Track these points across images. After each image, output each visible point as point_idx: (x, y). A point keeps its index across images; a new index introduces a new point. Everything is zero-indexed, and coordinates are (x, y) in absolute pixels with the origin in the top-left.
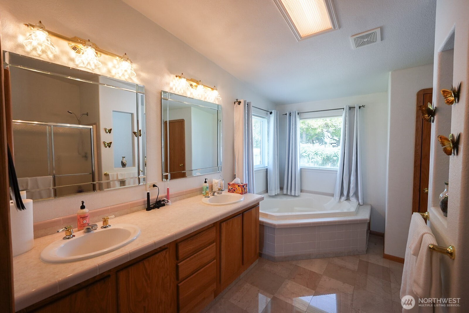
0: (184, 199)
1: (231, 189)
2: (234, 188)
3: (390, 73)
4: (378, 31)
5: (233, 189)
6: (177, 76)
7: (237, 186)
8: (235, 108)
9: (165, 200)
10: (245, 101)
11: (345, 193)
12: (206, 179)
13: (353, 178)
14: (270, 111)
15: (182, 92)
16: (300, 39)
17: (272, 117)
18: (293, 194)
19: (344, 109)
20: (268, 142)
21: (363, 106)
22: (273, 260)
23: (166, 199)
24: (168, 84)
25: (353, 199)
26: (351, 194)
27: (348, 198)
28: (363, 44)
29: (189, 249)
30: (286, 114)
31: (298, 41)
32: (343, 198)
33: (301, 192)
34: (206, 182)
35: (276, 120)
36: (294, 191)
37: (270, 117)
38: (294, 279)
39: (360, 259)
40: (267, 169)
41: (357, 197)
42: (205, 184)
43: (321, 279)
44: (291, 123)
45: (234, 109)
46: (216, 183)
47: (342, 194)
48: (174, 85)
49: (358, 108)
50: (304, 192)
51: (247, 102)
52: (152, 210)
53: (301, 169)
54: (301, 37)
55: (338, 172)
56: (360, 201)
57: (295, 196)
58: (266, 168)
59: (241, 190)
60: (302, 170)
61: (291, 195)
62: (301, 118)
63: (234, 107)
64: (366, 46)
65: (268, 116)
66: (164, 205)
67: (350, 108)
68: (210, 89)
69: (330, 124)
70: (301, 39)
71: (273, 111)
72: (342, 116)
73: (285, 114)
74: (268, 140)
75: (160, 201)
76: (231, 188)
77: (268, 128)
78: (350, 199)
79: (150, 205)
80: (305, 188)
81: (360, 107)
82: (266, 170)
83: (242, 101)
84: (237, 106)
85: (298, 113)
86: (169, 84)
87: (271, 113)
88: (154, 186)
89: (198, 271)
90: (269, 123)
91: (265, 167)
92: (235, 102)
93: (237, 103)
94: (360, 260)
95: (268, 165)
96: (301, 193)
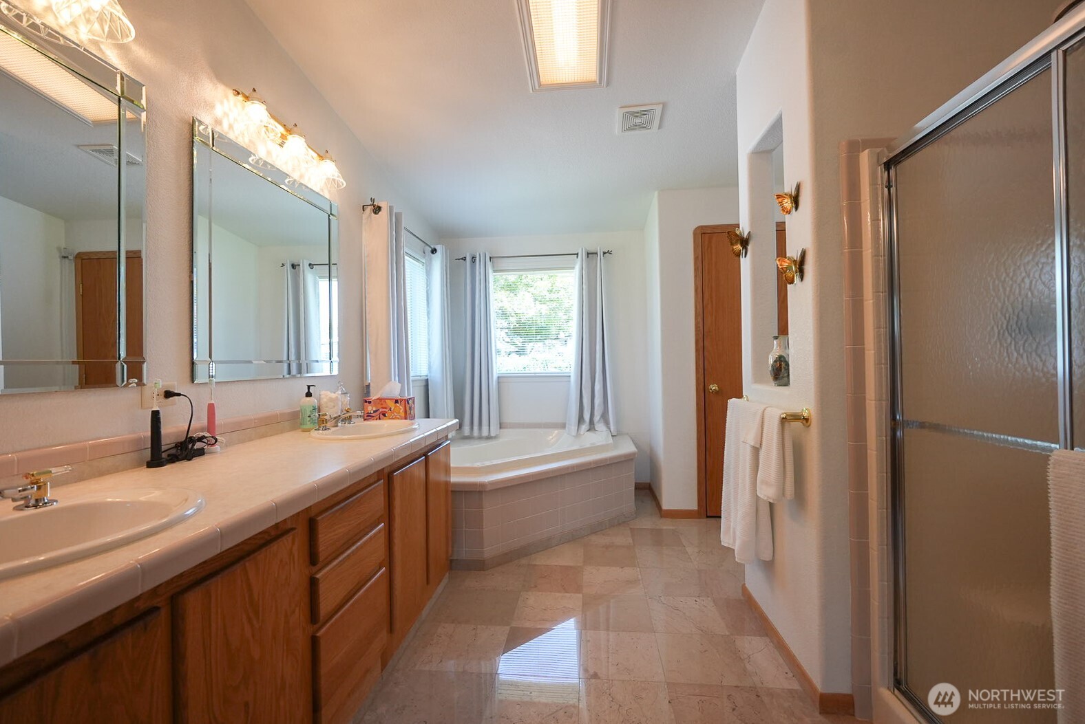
0: (250, 440)
1: (375, 412)
2: (383, 408)
3: (656, 194)
4: (659, 109)
5: (378, 412)
6: (238, 93)
7: (391, 404)
8: (364, 221)
9: (204, 437)
10: (391, 208)
11: (587, 416)
12: (309, 387)
13: (598, 387)
14: (433, 247)
15: (247, 140)
16: (537, 88)
17: (437, 262)
18: (485, 433)
19: (577, 254)
20: (429, 318)
21: (609, 252)
22: (479, 566)
23: (206, 434)
24: (210, 106)
25: (600, 426)
26: (597, 417)
27: (592, 427)
28: (634, 127)
29: (336, 535)
30: (464, 259)
31: (531, 92)
32: (585, 427)
33: (500, 428)
34: (309, 394)
35: (445, 268)
36: (488, 427)
37: (431, 260)
38: (536, 586)
39: (631, 527)
40: (427, 380)
41: (607, 423)
42: (308, 399)
43: (584, 573)
44: (477, 279)
45: (362, 222)
46: (331, 400)
47: (581, 419)
48: (226, 114)
49: (602, 253)
50: (506, 427)
51: (396, 213)
52: (168, 468)
53: (498, 377)
54: (540, 85)
55: (573, 379)
56: (612, 428)
57: (489, 438)
58: (426, 378)
59: (401, 411)
60: (501, 380)
61: (480, 438)
62: (496, 269)
63: (362, 217)
64: (637, 132)
65: (426, 258)
66: (201, 452)
67: (588, 254)
68: (315, 155)
69: (509, 310)
70: (539, 87)
71: (438, 247)
72: (573, 268)
73: (462, 259)
74: (428, 313)
75: (192, 440)
76: (374, 409)
77: (428, 284)
78: (596, 427)
79: (163, 450)
80: (509, 418)
81: (604, 253)
82: (424, 383)
83: (383, 205)
84: (370, 215)
85: (490, 258)
86: (213, 107)
87: (434, 251)
88: (169, 394)
89: (354, 595)
90: (428, 273)
91: (420, 376)
92: (363, 206)
93: (369, 209)
94: (631, 529)
95: (430, 372)
96: (501, 430)
